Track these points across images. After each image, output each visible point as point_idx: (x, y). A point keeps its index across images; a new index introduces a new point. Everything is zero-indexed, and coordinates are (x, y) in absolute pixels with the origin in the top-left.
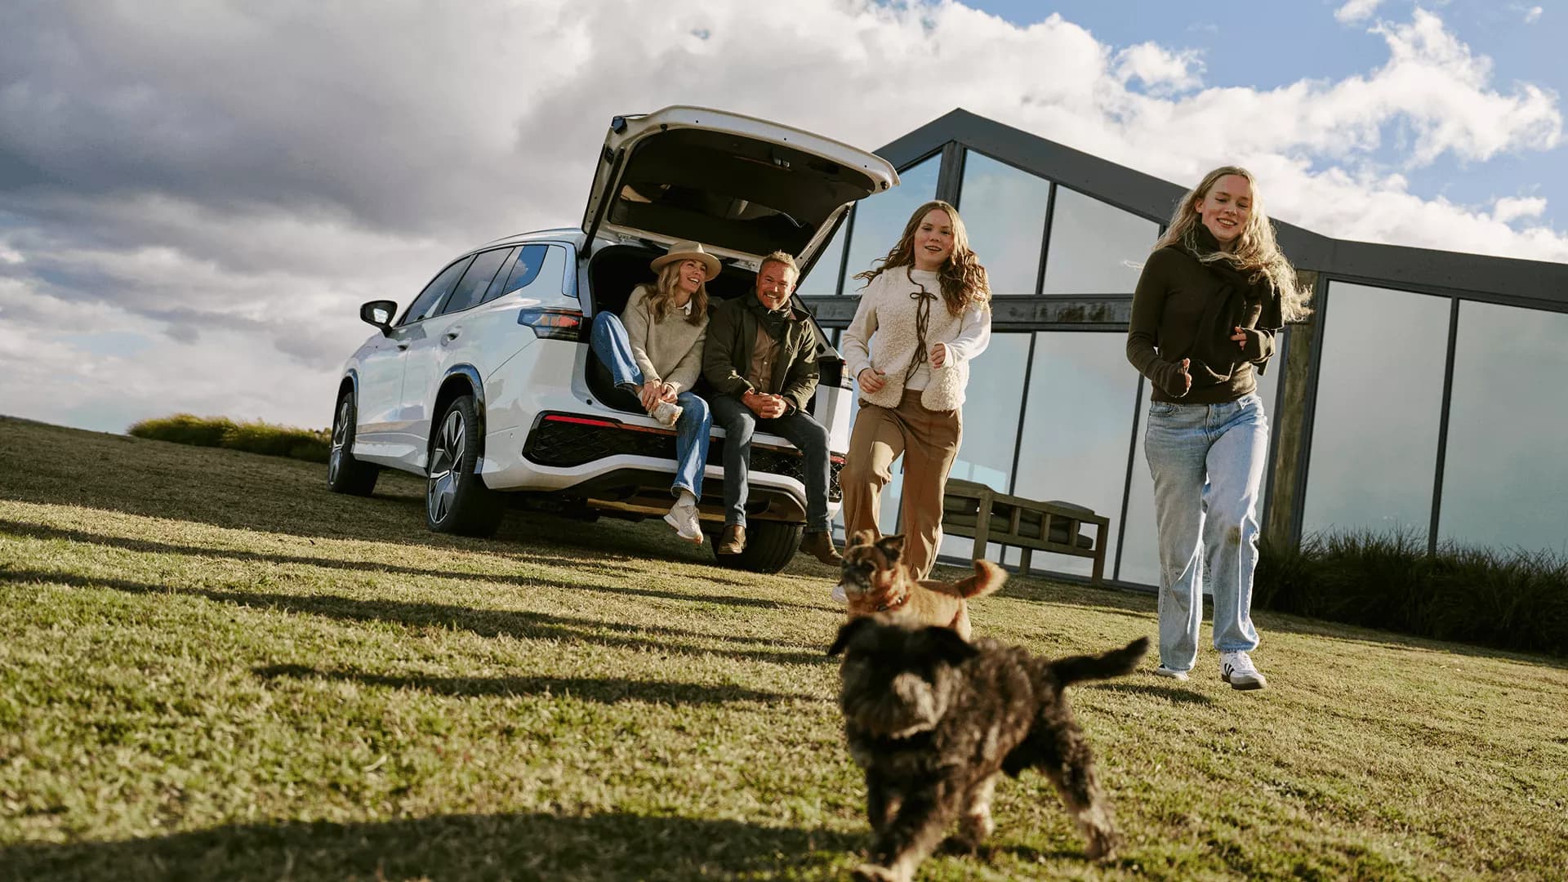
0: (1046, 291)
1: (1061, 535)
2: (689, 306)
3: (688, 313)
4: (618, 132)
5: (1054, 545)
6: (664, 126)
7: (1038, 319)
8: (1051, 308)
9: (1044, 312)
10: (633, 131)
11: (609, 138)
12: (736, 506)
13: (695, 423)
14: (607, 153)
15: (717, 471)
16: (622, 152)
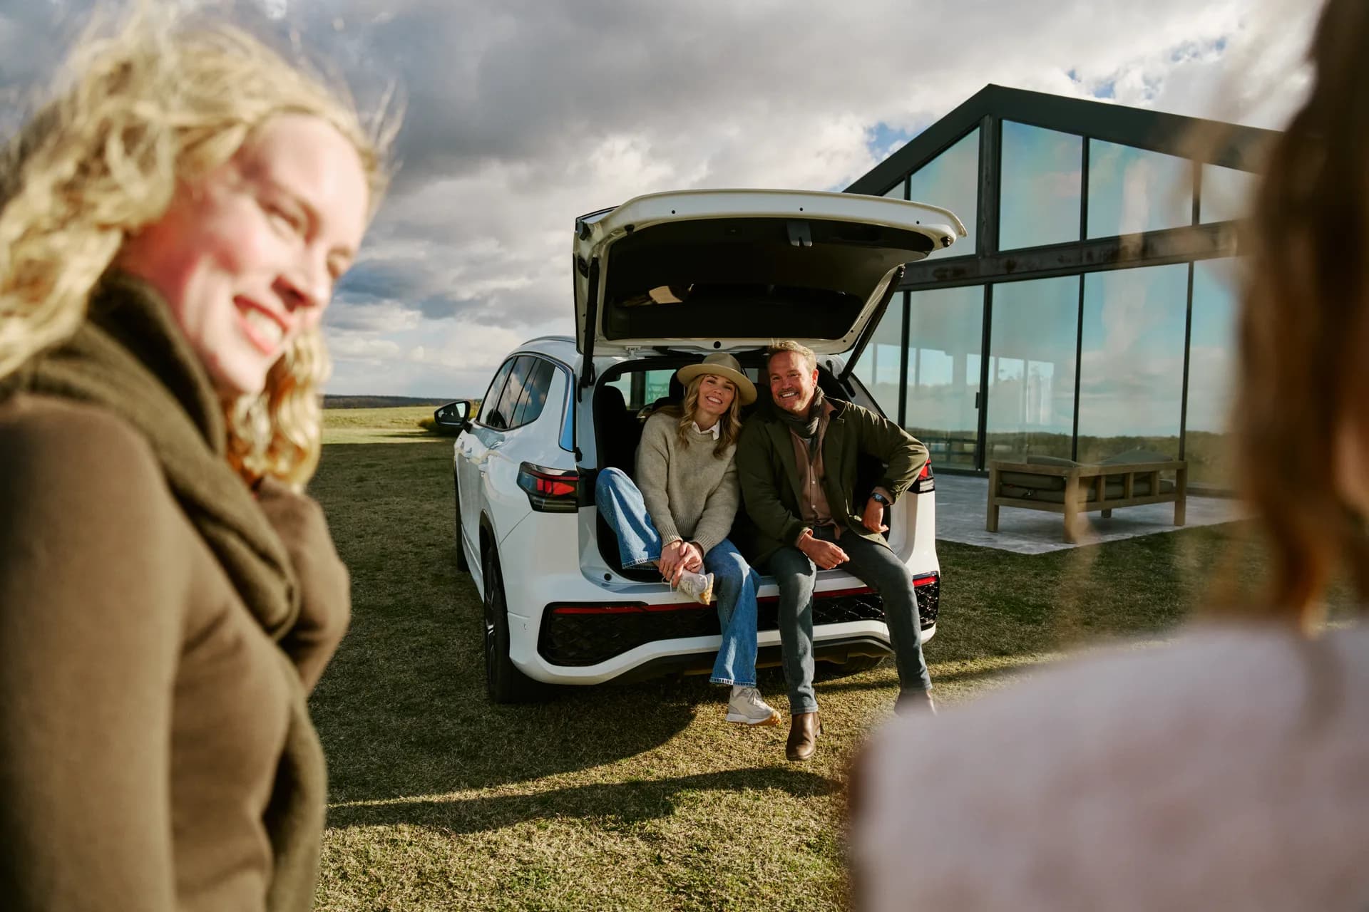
0: (1090, 236)
1: (1143, 488)
2: (716, 428)
3: (716, 437)
4: (583, 238)
5: (1138, 499)
6: (629, 228)
7: (1085, 262)
8: (1096, 252)
9: (1090, 256)
10: (598, 235)
11: (576, 246)
12: (801, 689)
13: (733, 593)
14: (580, 265)
15: (772, 637)
16: (595, 261)
